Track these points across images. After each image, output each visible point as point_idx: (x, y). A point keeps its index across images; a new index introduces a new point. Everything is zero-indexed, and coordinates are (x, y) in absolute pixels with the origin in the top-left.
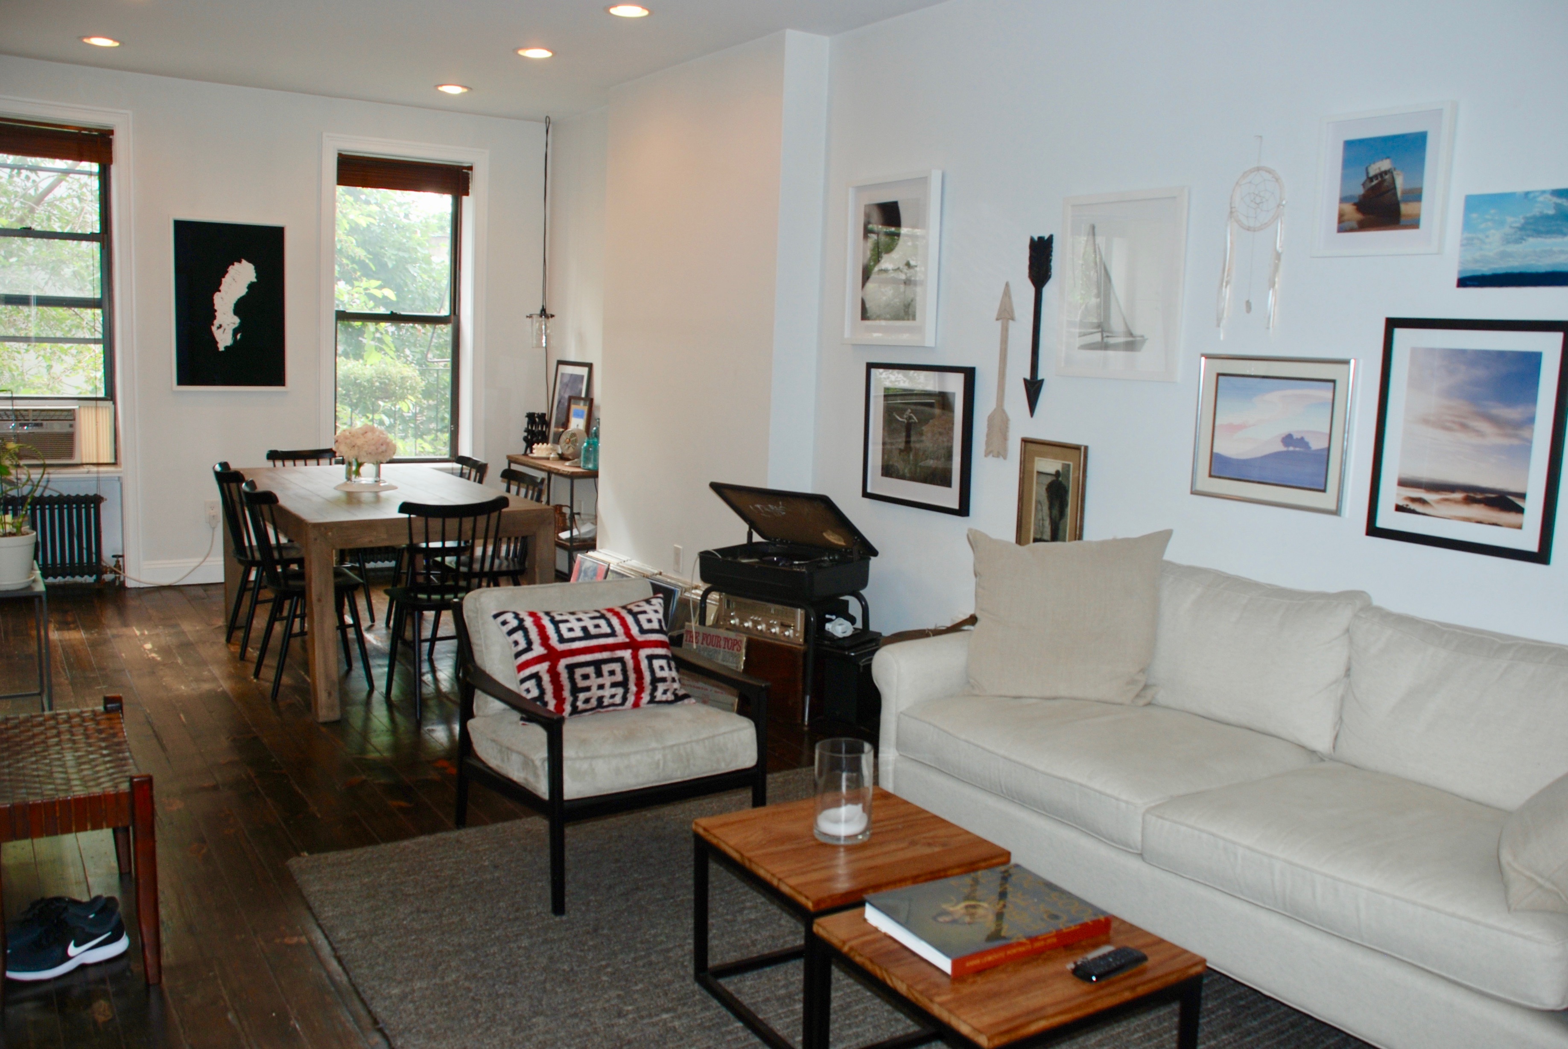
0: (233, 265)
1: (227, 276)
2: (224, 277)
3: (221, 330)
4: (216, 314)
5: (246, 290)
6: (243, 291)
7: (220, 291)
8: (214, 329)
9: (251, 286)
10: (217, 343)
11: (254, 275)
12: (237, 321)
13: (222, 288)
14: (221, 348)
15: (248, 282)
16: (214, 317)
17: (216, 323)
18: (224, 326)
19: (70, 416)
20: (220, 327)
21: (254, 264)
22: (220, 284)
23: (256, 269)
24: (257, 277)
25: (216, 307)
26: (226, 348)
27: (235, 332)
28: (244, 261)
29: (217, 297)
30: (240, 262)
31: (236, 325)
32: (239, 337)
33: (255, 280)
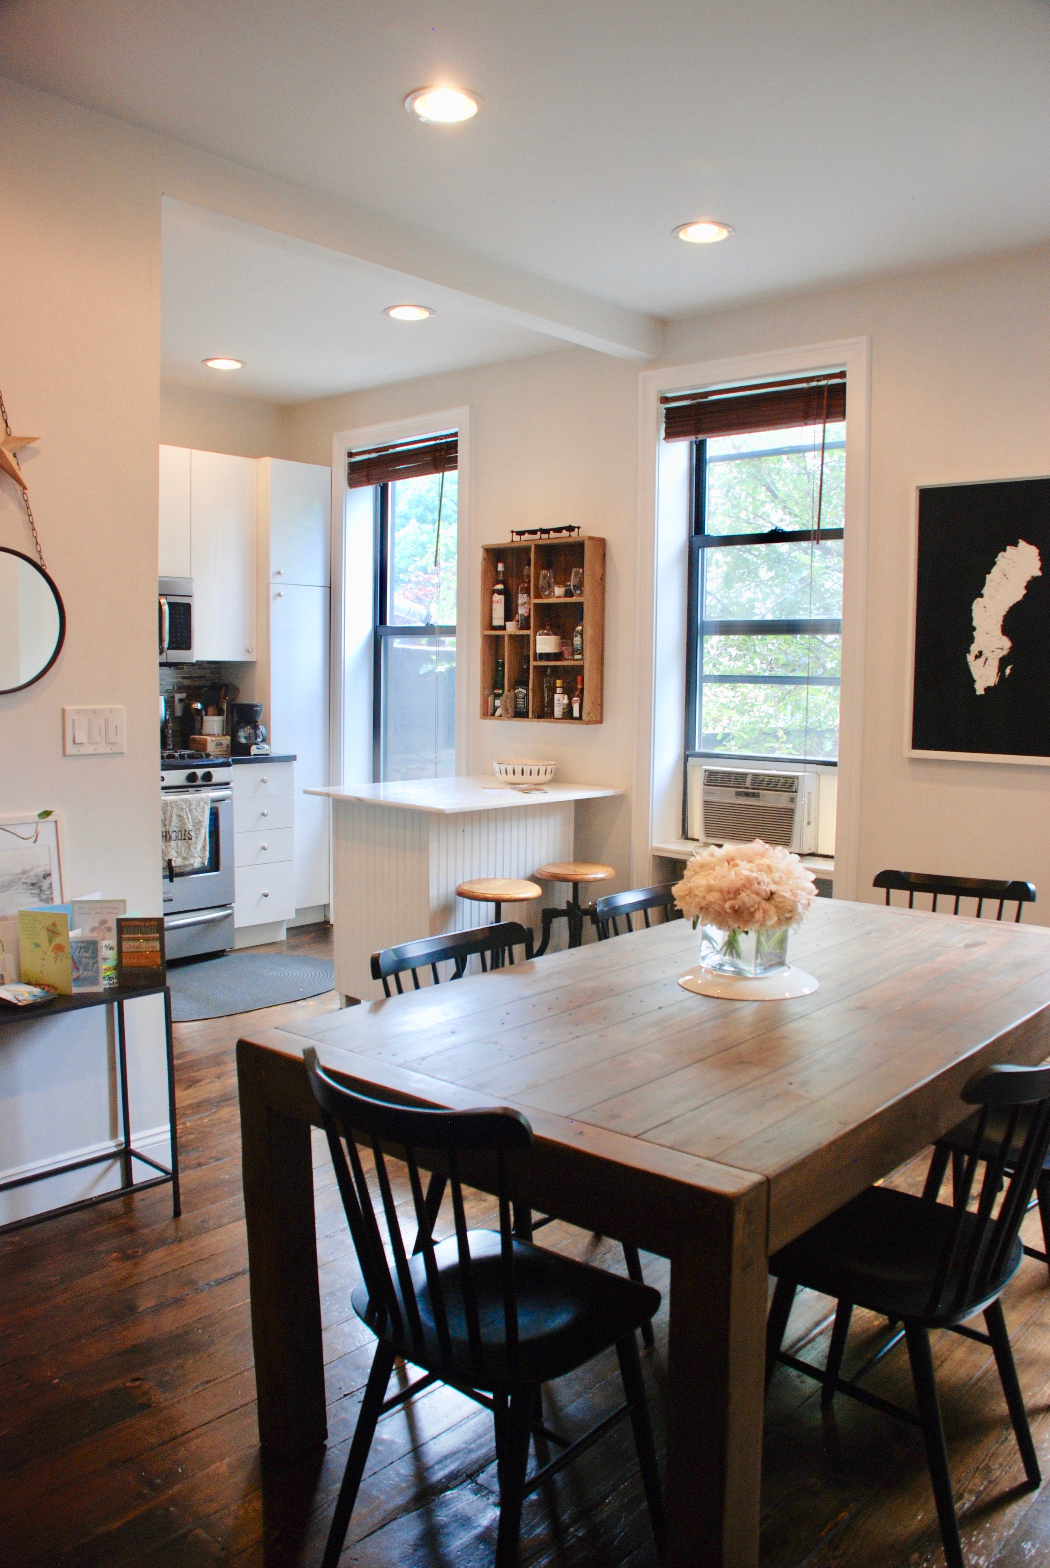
0: (1005, 550)
1: (995, 570)
2: (989, 573)
3: (982, 660)
4: (975, 633)
5: (1024, 592)
6: (1018, 593)
7: (981, 596)
8: (970, 658)
9: (1032, 585)
10: (974, 681)
11: (1039, 564)
12: (1006, 644)
13: (985, 591)
14: (980, 690)
15: (1028, 578)
16: (972, 640)
17: (974, 648)
18: (986, 653)
19: (788, 785)
20: (980, 655)
21: (1038, 548)
22: (982, 584)
23: (1040, 554)
24: (1041, 569)
25: (974, 624)
26: (988, 689)
27: (1003, 662)
28: (1022, 543)
29: (977, 606)
30: (1015, 544)
31: (1005, 652)
32: (1008, 671)
33: (1039, 574)
